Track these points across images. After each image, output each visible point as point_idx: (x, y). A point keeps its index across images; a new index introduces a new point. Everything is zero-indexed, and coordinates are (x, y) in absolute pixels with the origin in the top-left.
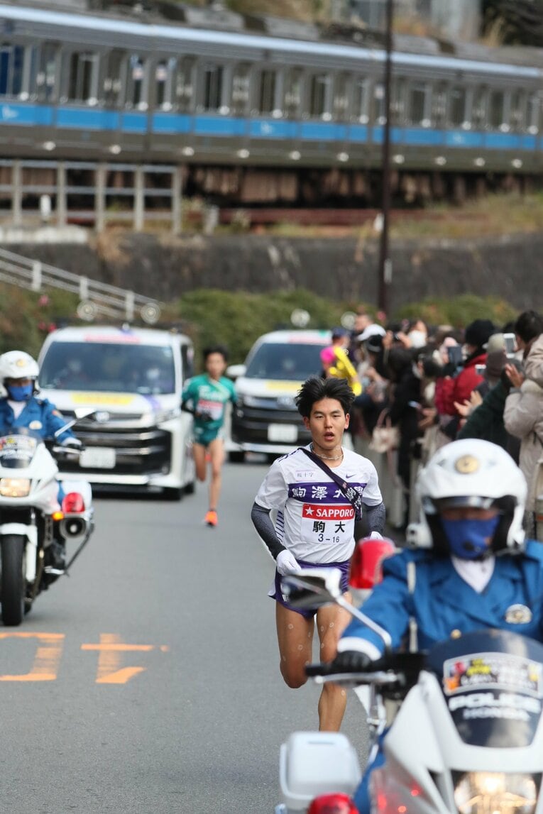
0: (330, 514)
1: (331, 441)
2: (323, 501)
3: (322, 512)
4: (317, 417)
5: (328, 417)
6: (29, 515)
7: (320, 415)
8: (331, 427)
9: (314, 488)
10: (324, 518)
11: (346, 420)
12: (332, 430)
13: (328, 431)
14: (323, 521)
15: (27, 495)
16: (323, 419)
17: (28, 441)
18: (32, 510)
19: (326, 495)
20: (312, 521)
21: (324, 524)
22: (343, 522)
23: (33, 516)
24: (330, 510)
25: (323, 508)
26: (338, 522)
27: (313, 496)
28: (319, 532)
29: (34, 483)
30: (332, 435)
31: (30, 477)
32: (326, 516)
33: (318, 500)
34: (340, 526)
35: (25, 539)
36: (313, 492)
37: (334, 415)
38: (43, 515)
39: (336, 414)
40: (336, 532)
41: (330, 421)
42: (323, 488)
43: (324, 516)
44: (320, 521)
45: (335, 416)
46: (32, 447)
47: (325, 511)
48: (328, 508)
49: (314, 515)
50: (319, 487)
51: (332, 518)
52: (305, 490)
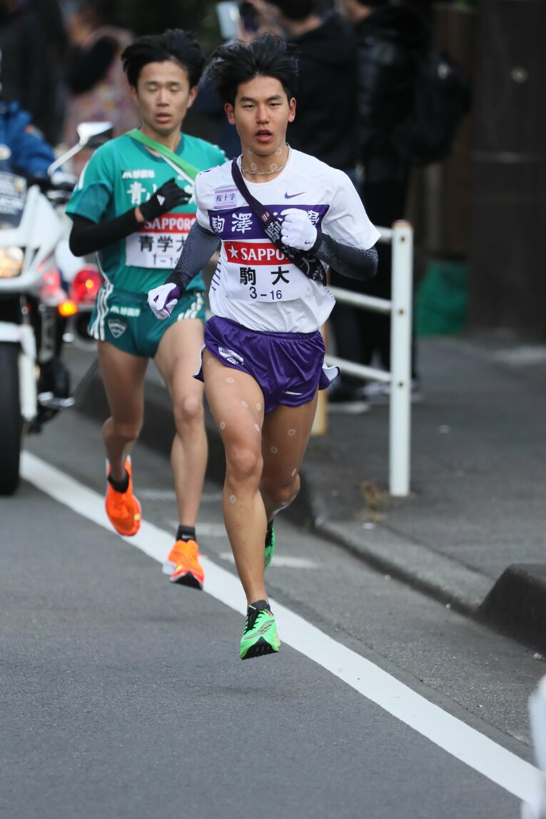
0: (260, 255)
1: (265, 143)
2: (248, 235)
3: (248, 253)
4: (246, 106)
5: (263, 106)
6: (18, 307)
7: (249, 103)
8: (267, 123)
9: (234, 216)
10: (253, 262)
11: (290, 108)
12: (269, 127)
13: (262, 128)
14: (253, 267)
15: (19, 273)
16: (255, 110)
17: (13, 182)
18: (23, 301)
19: (250, 226)
20: (238, 266)
21: (254, 271)
22: (284, 267)
23: (25, 310)
24: (259, 250)
25: (249, 246)
26: (275, 268)
27: (233, 229)
28: (249, 283)
29: (29, 253)
30: (268, 134)
31: (22, 243)
32: (255, 259)
33: (239, 235)
34: (280, 273)
35: (15, 348)
36: (234, 223)
37: (271, 102)
38: (42, 308)
39: (274, 102)
40: (274, 283)
41: (265, 112)
42: (246, 215)
43: (252, 258)
44: (247, 266)
45: (273, 105)
46: (20, 193)
47: (252, 251)
48: (256, 247)
49: (239, 259)
50: (241, 215)
51: (264, 261)
52: (223, 220)
